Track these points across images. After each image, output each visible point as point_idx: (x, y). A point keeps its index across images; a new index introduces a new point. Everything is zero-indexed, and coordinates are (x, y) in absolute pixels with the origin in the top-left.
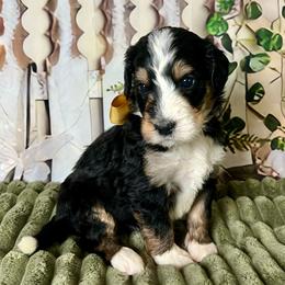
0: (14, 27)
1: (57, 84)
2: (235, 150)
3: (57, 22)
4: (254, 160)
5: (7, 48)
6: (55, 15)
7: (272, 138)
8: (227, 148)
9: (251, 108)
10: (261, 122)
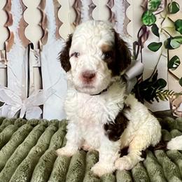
0: (19, 20)
6: (44, 12)
8: (154, 99)
9: (171, 73)
10: (177, 82)
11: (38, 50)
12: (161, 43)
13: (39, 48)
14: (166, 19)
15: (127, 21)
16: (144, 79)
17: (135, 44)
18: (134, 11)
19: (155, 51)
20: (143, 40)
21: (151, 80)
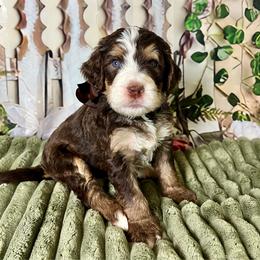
0: (34, 22)
1: (68, 68)
4: (221, 128)
5: (29, 38)
6: (67, 12)
7: (233, 111)
8: (200, 118)
9: (218, 88)
10: (225, 99)
11: (58, 59)
12: (206, 54)
13: (59, 56)
14: (214, 25)
15: (167, 26)
16: (186, 96)
17: (177, 53)
18: (175, 14)
19: (200, 62)
20: (185, 49)
21: (194, 97)
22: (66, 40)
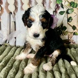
0: (5, 2)
2: (64, 35)
3: (17, 1)
5: (4, 8)
7: (74, 32)
8: (62, 35)
9: (69, 24)
10: (71, 27)
11: (14, 15)
12: (64, 12)
13: (14, 14)
14: (67, 1)
15: (50, 2)
17: (54, 12)
19: (62, 14)
20: (57, 10)
21: (60, 27)
22: (16, 8)
